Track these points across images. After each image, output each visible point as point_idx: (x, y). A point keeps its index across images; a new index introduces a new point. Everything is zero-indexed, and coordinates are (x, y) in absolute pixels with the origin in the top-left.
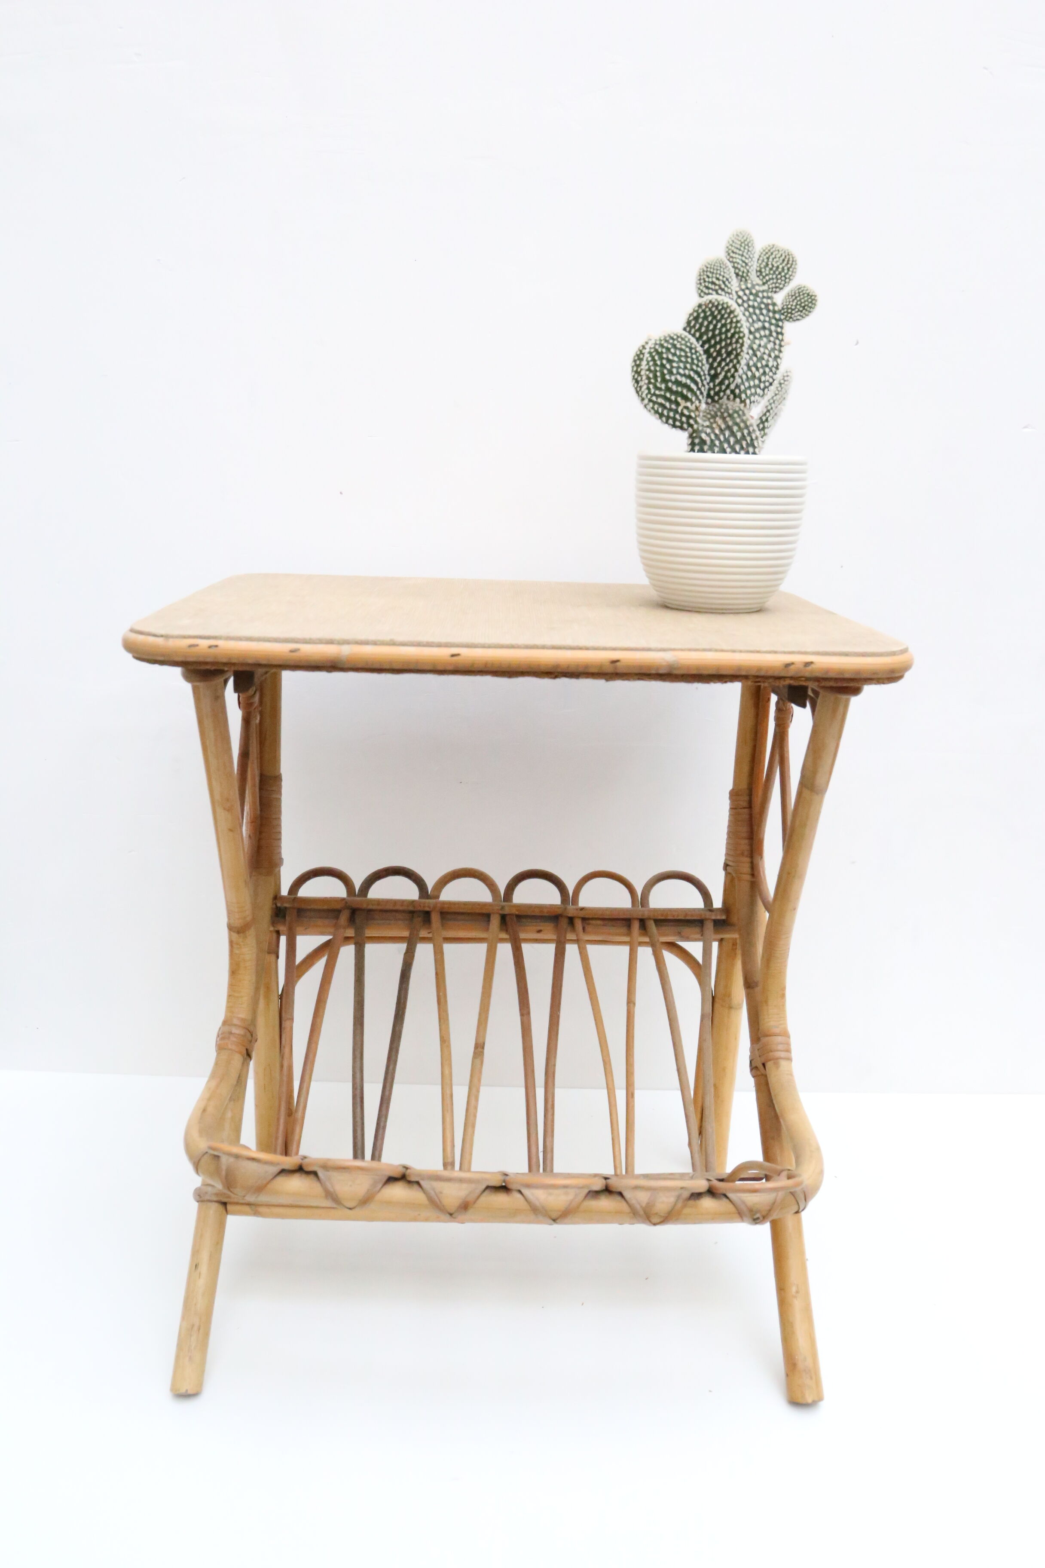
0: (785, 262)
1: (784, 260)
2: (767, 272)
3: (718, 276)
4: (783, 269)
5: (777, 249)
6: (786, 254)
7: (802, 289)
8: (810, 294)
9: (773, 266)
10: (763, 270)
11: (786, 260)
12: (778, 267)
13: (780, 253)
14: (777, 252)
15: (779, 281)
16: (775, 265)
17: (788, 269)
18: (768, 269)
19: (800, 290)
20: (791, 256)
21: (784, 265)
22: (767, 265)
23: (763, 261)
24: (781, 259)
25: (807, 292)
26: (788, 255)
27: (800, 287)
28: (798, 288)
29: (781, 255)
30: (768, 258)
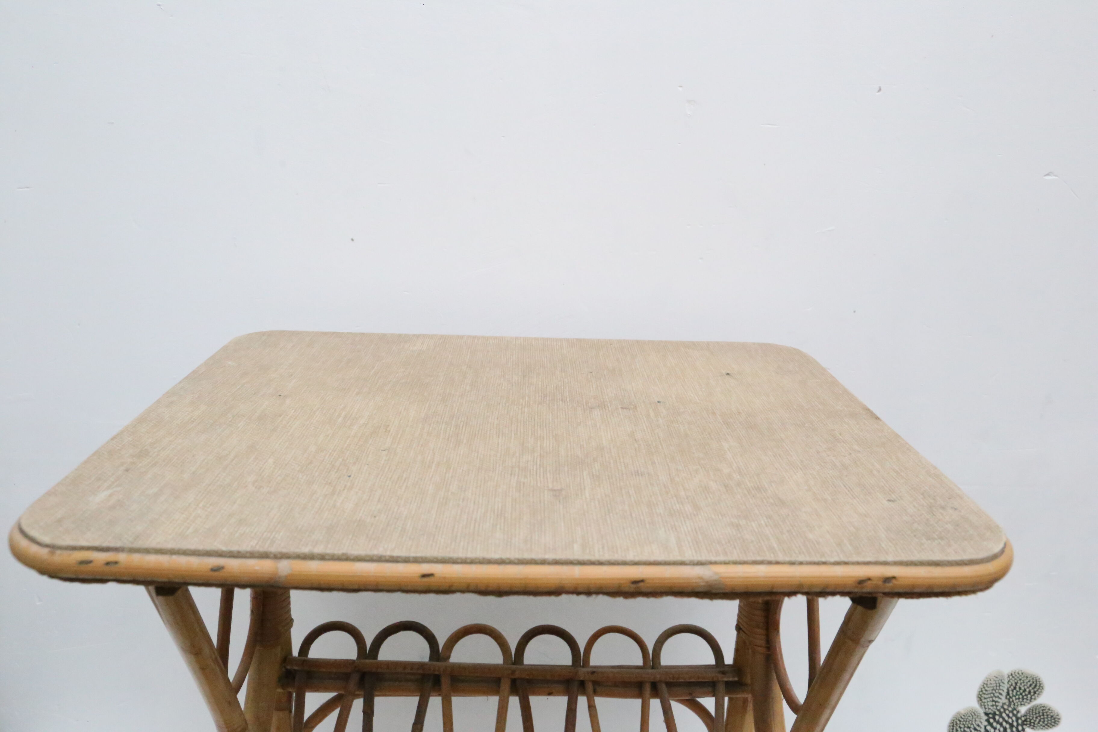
0: (1033, 686)
1: (1031, 685)
2: (1014, 694)
3: (969, 725)
4: (1030, 692)
5: (1025, 676)
6: (1034, 680)
7: (1047, 710)
8: (1055, 716)
9: (1020, 689)
10: (1011, 692)
11: (1034, 685)
12: (1025, 690)
13: (1029, 679)
14: (1025, 678)
15: (1025, 700)
16: (1023, 688)
17: (1035, 693)
18: (1015, 691)
19: (1044, 711)
20: (1038, 683)
21: (1031, 688)
22: (1015, 688)
23: (1012, 685)
24: (1029, 684)
25: (1051, 714)
26: (1036, 681)
27: (1045, 708)
28: (1042, 708)
29: (1029, 681)
30: (1016, 684)
